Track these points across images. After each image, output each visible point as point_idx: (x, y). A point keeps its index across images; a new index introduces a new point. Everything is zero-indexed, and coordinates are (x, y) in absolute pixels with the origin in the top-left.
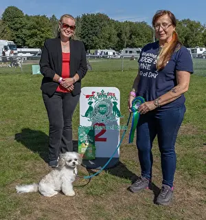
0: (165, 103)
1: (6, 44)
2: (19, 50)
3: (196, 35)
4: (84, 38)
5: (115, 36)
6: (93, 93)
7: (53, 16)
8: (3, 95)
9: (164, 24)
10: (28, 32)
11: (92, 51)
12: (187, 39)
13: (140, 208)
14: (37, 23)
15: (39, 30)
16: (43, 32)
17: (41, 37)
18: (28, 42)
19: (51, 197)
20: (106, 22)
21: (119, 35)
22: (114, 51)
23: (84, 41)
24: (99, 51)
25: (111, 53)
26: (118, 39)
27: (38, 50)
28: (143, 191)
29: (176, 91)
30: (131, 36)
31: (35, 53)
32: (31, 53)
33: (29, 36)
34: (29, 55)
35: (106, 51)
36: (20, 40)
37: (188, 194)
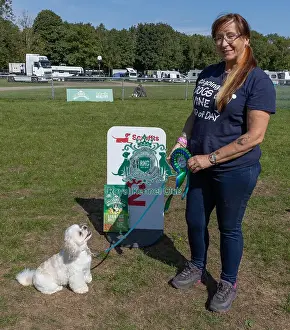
0: (225, 160)
1: (37, 60)
2: (54, 68)
3: (285, 55)
4: (140, 54)
5: (180, 54)
6: (128, 135)
7: (101, 25)
8: (20, 129)
9: (230, 35)
10: (67, 46)
11: (150, 72)
12: (273, 60)
13: (183, 317)
14: (79, 33)
15: (81, 43)
16: (87, 45)
17: (84, 52)
18: (67, 57)
19: (52, 295)
20: (169, 35)
21: (185, 53)
22: (178, 73)
23: (140, 58)
24: (159, 73)
25: (174, 75)
26: (183, 57)
27: (79, 69)
28: (192, 286)
29: (243, 142)
30: (200, 54)
31: (75, 73)
32: (70, 72)
33: (69, 50)
34: (67, 75)
35: (167, 72)
36: (56, 55)
37: (259, 293)
